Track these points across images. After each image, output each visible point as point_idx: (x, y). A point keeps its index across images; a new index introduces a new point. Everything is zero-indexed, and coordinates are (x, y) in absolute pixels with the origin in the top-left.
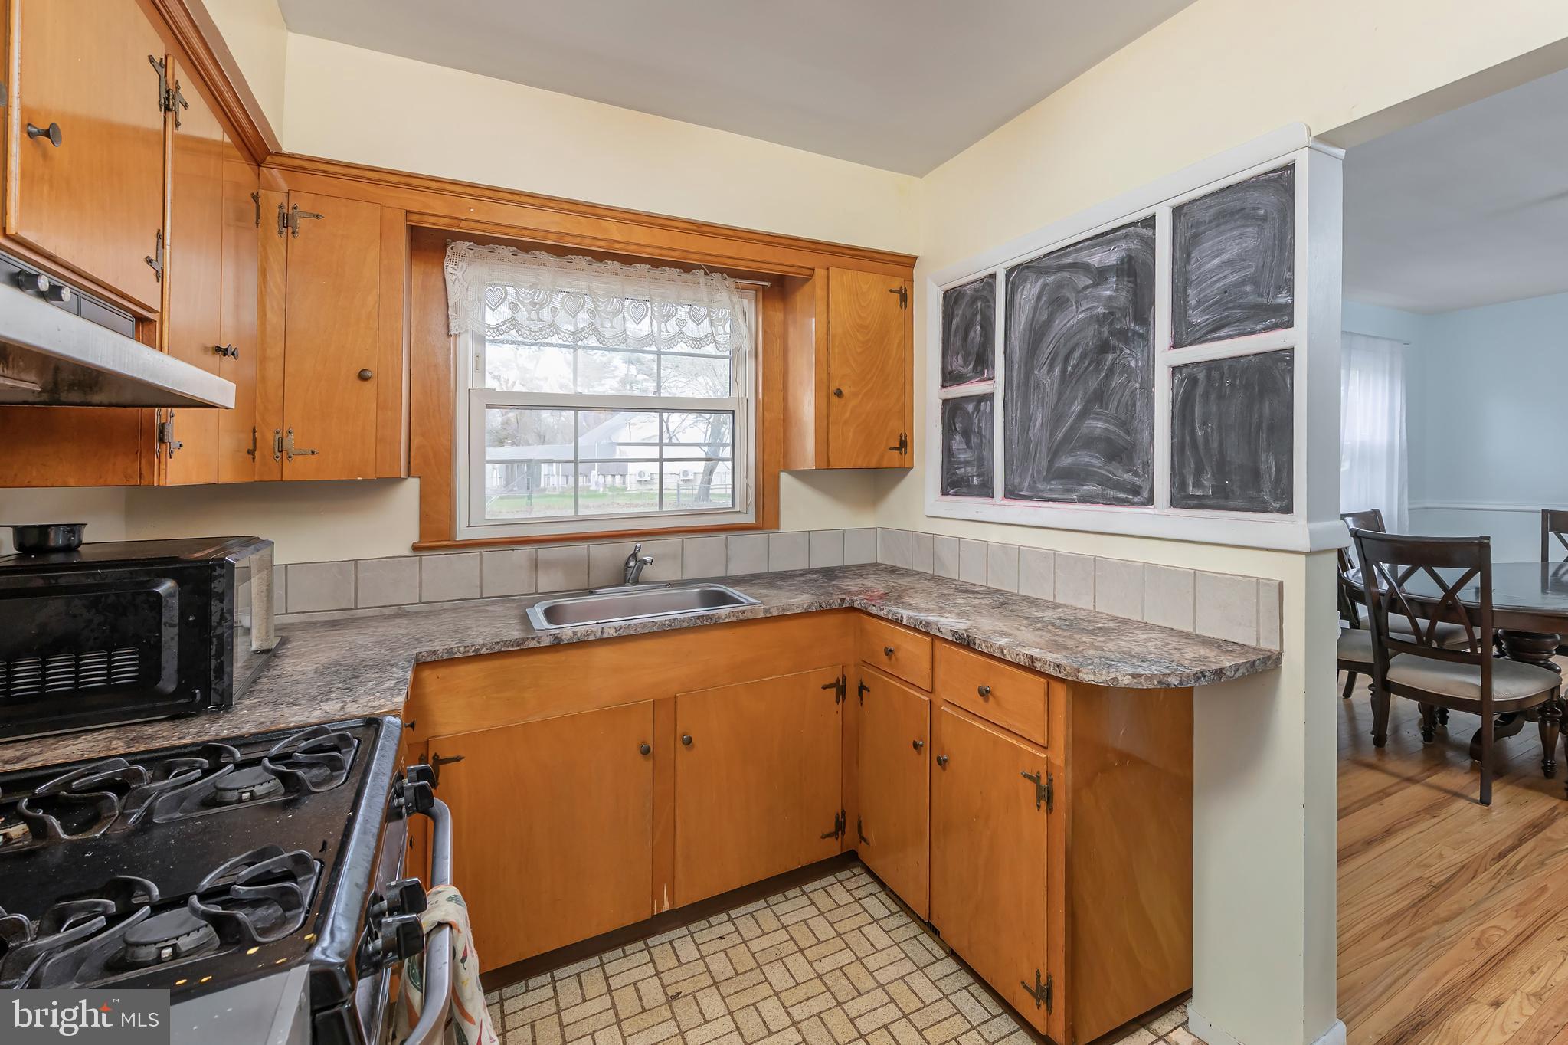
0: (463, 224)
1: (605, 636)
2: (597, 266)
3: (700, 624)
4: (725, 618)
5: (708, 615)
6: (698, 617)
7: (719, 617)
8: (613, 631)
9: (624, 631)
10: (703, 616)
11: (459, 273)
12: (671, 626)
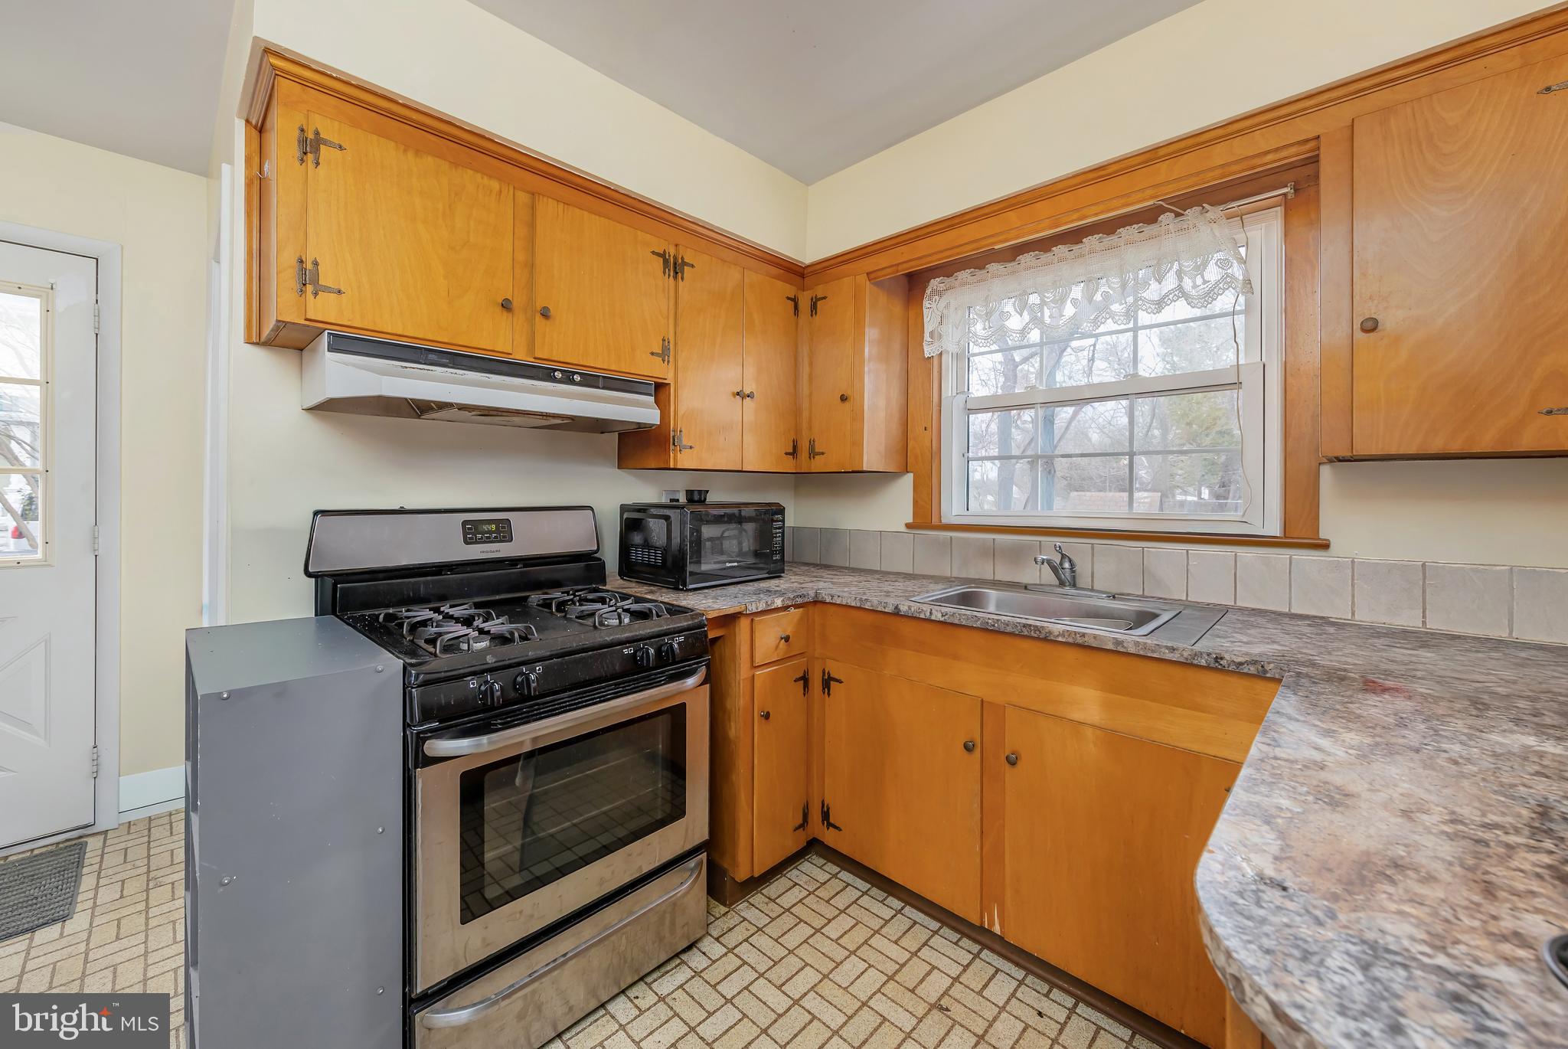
0: (900, 268)
1: (933, 618)
2: (1045, 257)
3: (1026, 633)
4: (1058, 636)
5: (1037, 626)
6: (1025, 626)
7: (1050, 633)
8: (939, 615)
9: (949, 618)
10: (1030, 625)
11: (934, 305)
12: (994, 625)
